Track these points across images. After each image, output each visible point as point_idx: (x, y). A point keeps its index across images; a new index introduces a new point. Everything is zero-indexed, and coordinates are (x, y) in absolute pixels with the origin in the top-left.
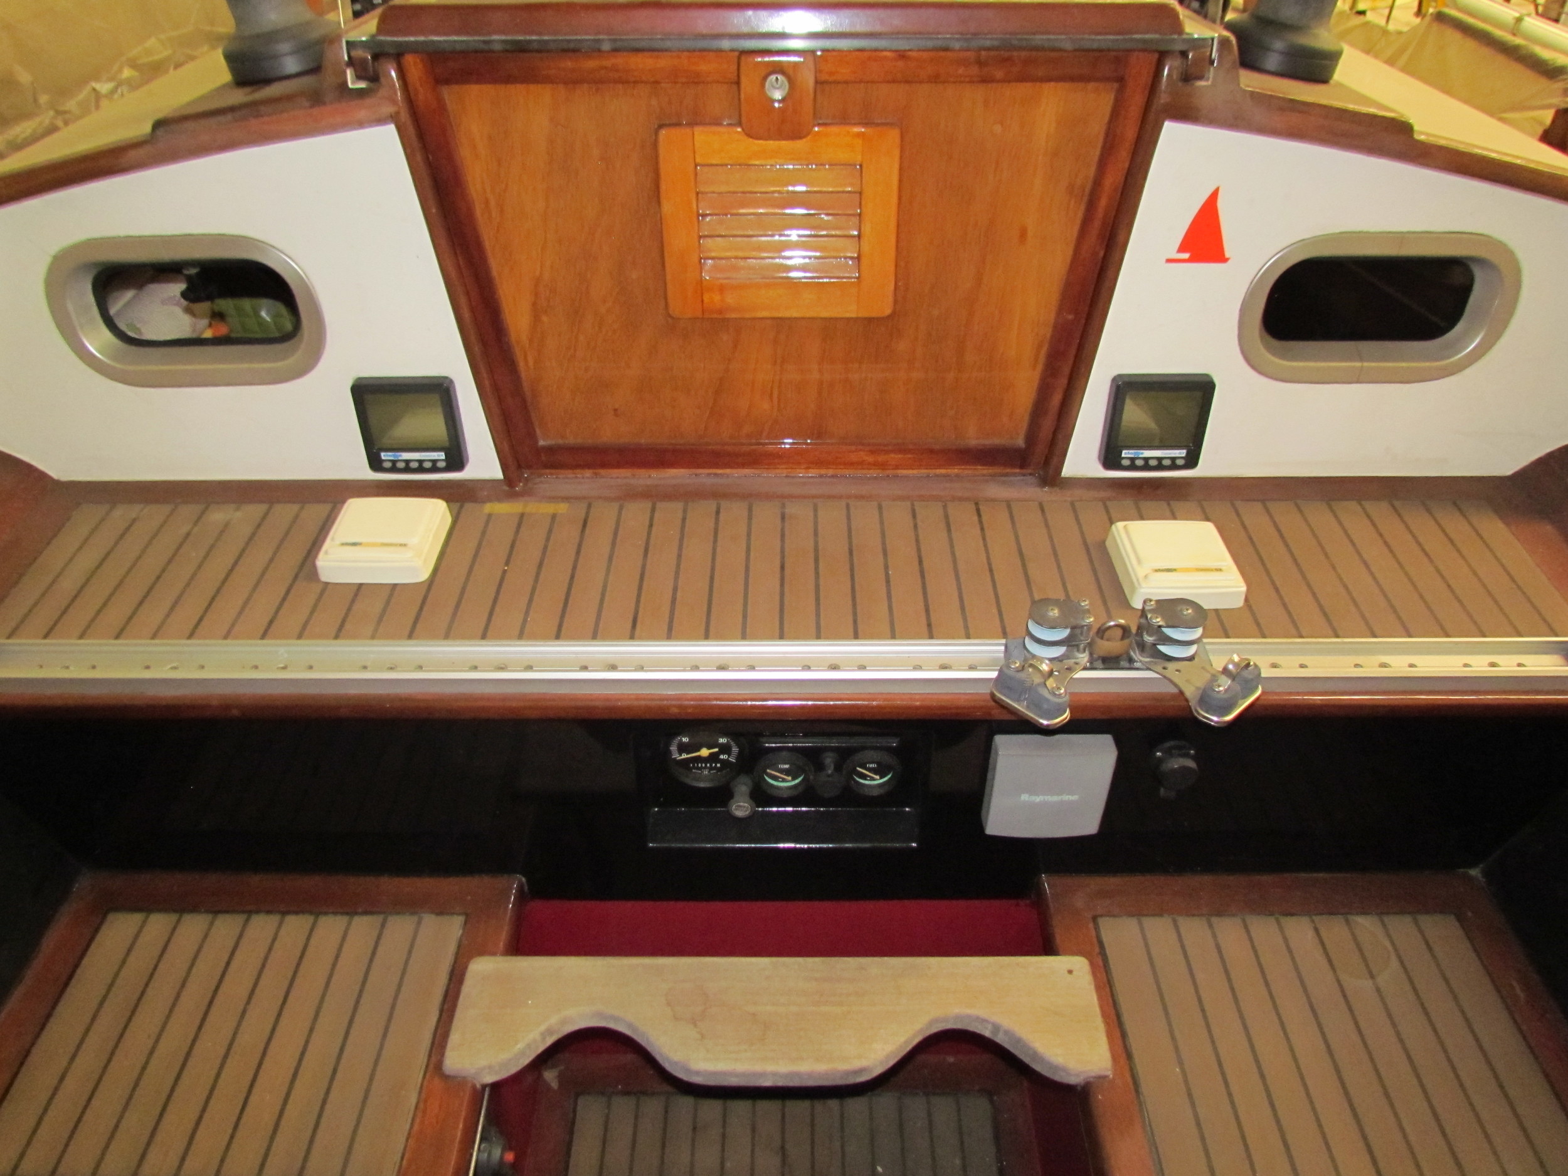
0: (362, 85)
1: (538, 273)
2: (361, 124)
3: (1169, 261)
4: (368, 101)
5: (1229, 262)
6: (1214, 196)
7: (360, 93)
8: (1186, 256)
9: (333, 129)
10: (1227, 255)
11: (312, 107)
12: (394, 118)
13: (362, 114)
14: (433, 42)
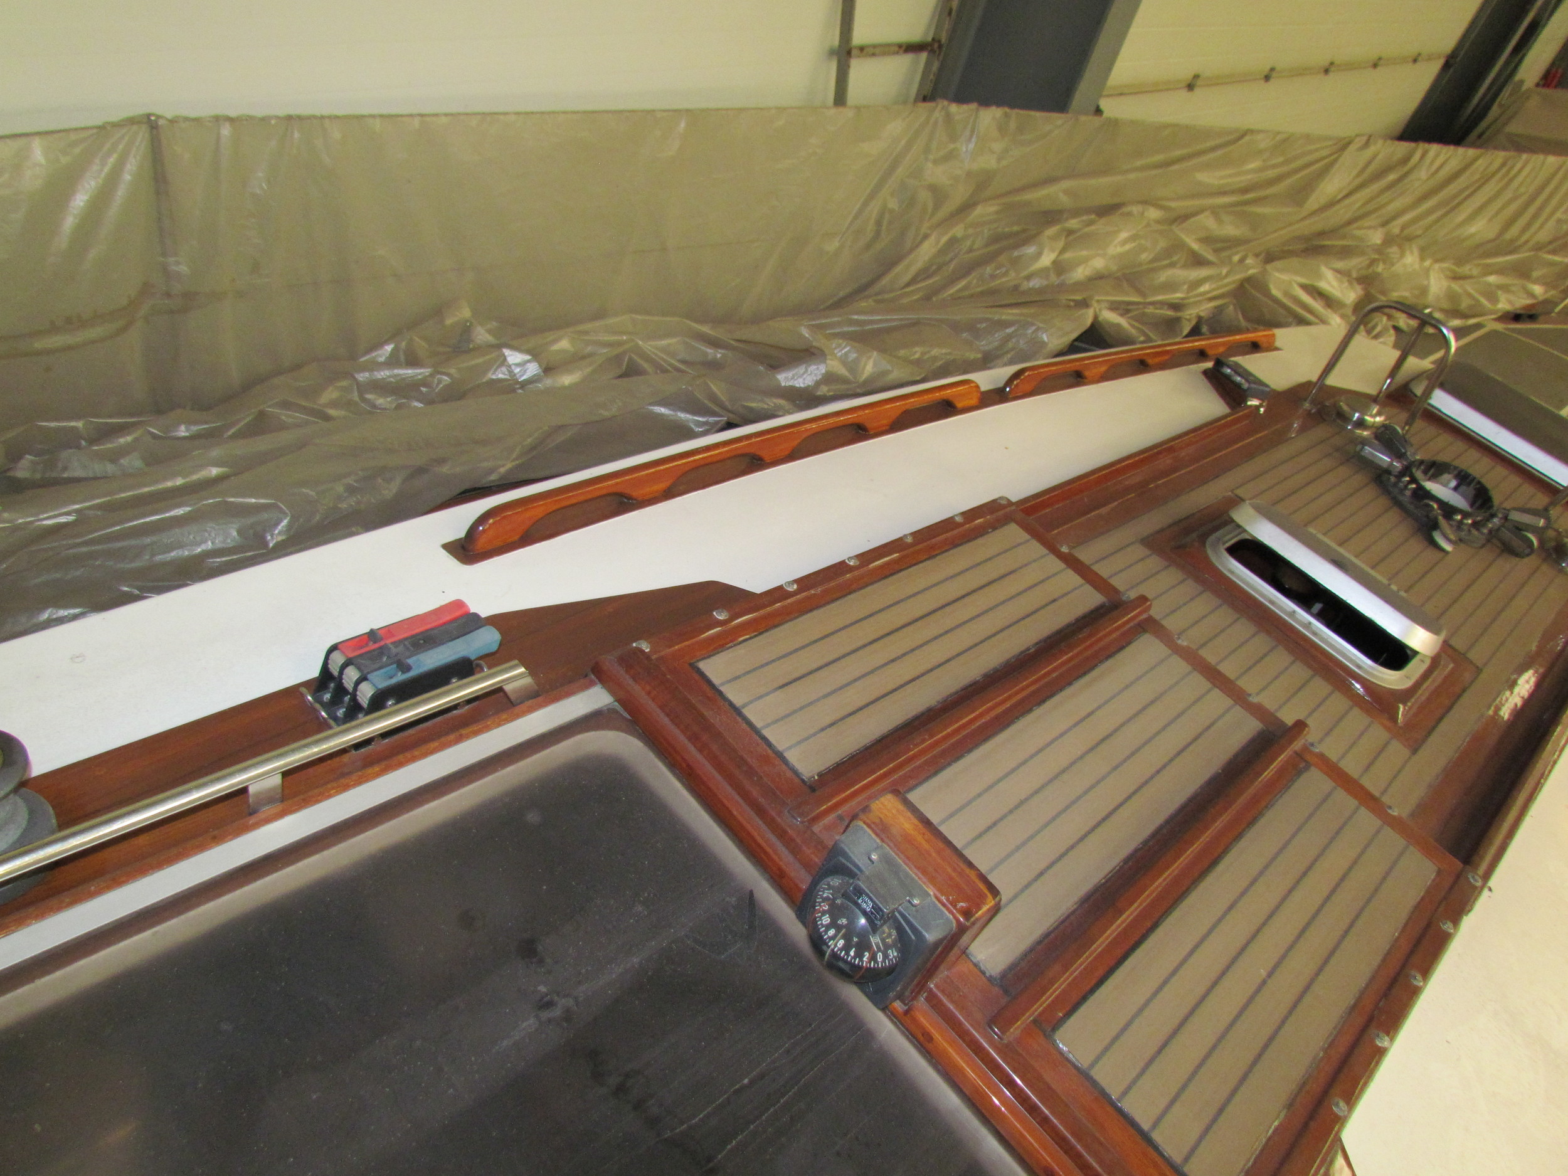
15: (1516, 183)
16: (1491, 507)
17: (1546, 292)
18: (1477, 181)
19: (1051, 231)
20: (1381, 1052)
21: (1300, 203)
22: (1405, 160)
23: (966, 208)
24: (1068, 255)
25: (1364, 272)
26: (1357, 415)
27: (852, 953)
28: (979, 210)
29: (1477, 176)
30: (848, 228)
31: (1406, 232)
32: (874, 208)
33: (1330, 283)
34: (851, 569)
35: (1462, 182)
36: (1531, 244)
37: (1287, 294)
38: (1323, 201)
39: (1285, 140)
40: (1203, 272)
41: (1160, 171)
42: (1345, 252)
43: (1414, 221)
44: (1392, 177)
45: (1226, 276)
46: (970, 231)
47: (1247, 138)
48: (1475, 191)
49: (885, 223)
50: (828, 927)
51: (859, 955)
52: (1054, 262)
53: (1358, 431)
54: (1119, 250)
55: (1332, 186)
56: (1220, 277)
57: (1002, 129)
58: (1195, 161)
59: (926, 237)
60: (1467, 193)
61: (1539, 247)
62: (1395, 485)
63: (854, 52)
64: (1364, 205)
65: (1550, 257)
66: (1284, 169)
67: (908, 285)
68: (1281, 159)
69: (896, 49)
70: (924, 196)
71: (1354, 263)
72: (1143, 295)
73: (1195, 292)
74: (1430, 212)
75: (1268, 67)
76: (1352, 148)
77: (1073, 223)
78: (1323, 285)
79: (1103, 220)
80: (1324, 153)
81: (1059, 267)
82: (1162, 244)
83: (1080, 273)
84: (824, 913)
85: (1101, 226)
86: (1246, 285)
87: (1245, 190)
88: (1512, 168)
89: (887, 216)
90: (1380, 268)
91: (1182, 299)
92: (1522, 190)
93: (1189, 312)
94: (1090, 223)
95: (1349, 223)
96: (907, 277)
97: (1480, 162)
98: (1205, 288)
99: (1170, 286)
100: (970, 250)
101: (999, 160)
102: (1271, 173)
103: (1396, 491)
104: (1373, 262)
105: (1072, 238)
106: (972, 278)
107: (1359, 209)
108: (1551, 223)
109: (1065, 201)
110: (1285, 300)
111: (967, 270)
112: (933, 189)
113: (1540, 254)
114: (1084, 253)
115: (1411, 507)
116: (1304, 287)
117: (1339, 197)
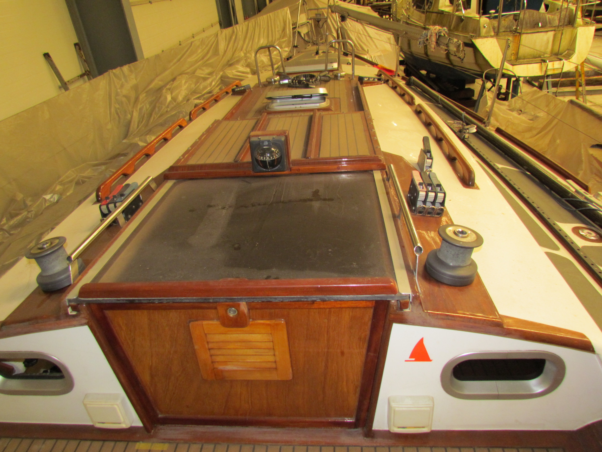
0: (74, 313)
1: (151, 364)
2: (75, 326)
3: (406, 361)
4: (77, 319)
5: (432, 361)
6: (422, 341)
7: (74, 316)
8: (414, 359)
9: (65, 327)
10: (431, 359)
11: (56, 321)
12: (87, 324)
13: (75, 323)
14: (99, 300)
15: (262, 26)
16: (315, 76)
17: (289, 49)
18: (253, 30)
19: (164, 91)
20: (374, 132)
21: (218, 54)
22: (233, 32)
23: (137, 99)
24: (174, 94)
25: (246, 64)
26: (273, 80)
27: (271, 158)
28: (141, 97)
29: (252, 29)
30: (110, 119)
31: (247, 51)
32: (113, 110)
33: (241, 69)
34: (198, 142)
35: (250, 32)
36: (276, 39)
37: (233, 75)
38: (223, 51)
39: (202, 40)
40: (210, 80)
41: (178, 63)
42: (238, 62)
43: (247, 47)
44: (234, 38)
45: (216, 77)
46: (143, 104)
47: (193, 44)
48: (254, 32)
49: (119, 113)
50: (263, 158)
51: (273, 157)
52: (172, 98)
53: (276, 83)
54: (186, 87)
55: (222, 46)
56: (215, 79)
57: (131, 71)
58: (185, 56)
59: (133, 112)
60: (253, 34)
61: (279, 39)
62: (293, 84)
63: (67, 83)
64: (233, 48)
65: (283, 40)
66: (207, 48)
67: (138, 126)
68: (205, 46)
69: (78, 78)
70: (124, 99)
71: (242, 62)
72: (201, 93)
73: (212, 86)
74: (249, 43)
75: (179, 42)
76: (219, 34)
77: (168, 87)
78: (240, 70)
79: (175, 81)
80: (213, 40)
81: (174, 99)
82: (194, 80)
83: (180, 98)
84: (260, 158)
85: (176, 83)
86: (222, 79)
87: (203, 58)
88: (258, 22)
89: (119, 111)
90: (249, 61)
91: (211, 89)
92: (264, 27)
93: (214, 92)
94: (172, 84)
95: (233, 55)
96: (136, 125)
97: (250, 24)
98: (213, 84)
99: (205, 88)
100: (147, 110)
101: (136, 80)
102: (205, 51)
103: (294, 86)
104: (246, 60)
105: (171, 90)
106: (154, 115)
107: (232, 51)
108: (277, 33)
109: (161, 83)
110: (235, 77)
111: (150, 115)
112: (125, 96)
113: (280, 40)
114: (177, 91)
115: (300, 86)
116: (236, 72)
117: (226, 49)
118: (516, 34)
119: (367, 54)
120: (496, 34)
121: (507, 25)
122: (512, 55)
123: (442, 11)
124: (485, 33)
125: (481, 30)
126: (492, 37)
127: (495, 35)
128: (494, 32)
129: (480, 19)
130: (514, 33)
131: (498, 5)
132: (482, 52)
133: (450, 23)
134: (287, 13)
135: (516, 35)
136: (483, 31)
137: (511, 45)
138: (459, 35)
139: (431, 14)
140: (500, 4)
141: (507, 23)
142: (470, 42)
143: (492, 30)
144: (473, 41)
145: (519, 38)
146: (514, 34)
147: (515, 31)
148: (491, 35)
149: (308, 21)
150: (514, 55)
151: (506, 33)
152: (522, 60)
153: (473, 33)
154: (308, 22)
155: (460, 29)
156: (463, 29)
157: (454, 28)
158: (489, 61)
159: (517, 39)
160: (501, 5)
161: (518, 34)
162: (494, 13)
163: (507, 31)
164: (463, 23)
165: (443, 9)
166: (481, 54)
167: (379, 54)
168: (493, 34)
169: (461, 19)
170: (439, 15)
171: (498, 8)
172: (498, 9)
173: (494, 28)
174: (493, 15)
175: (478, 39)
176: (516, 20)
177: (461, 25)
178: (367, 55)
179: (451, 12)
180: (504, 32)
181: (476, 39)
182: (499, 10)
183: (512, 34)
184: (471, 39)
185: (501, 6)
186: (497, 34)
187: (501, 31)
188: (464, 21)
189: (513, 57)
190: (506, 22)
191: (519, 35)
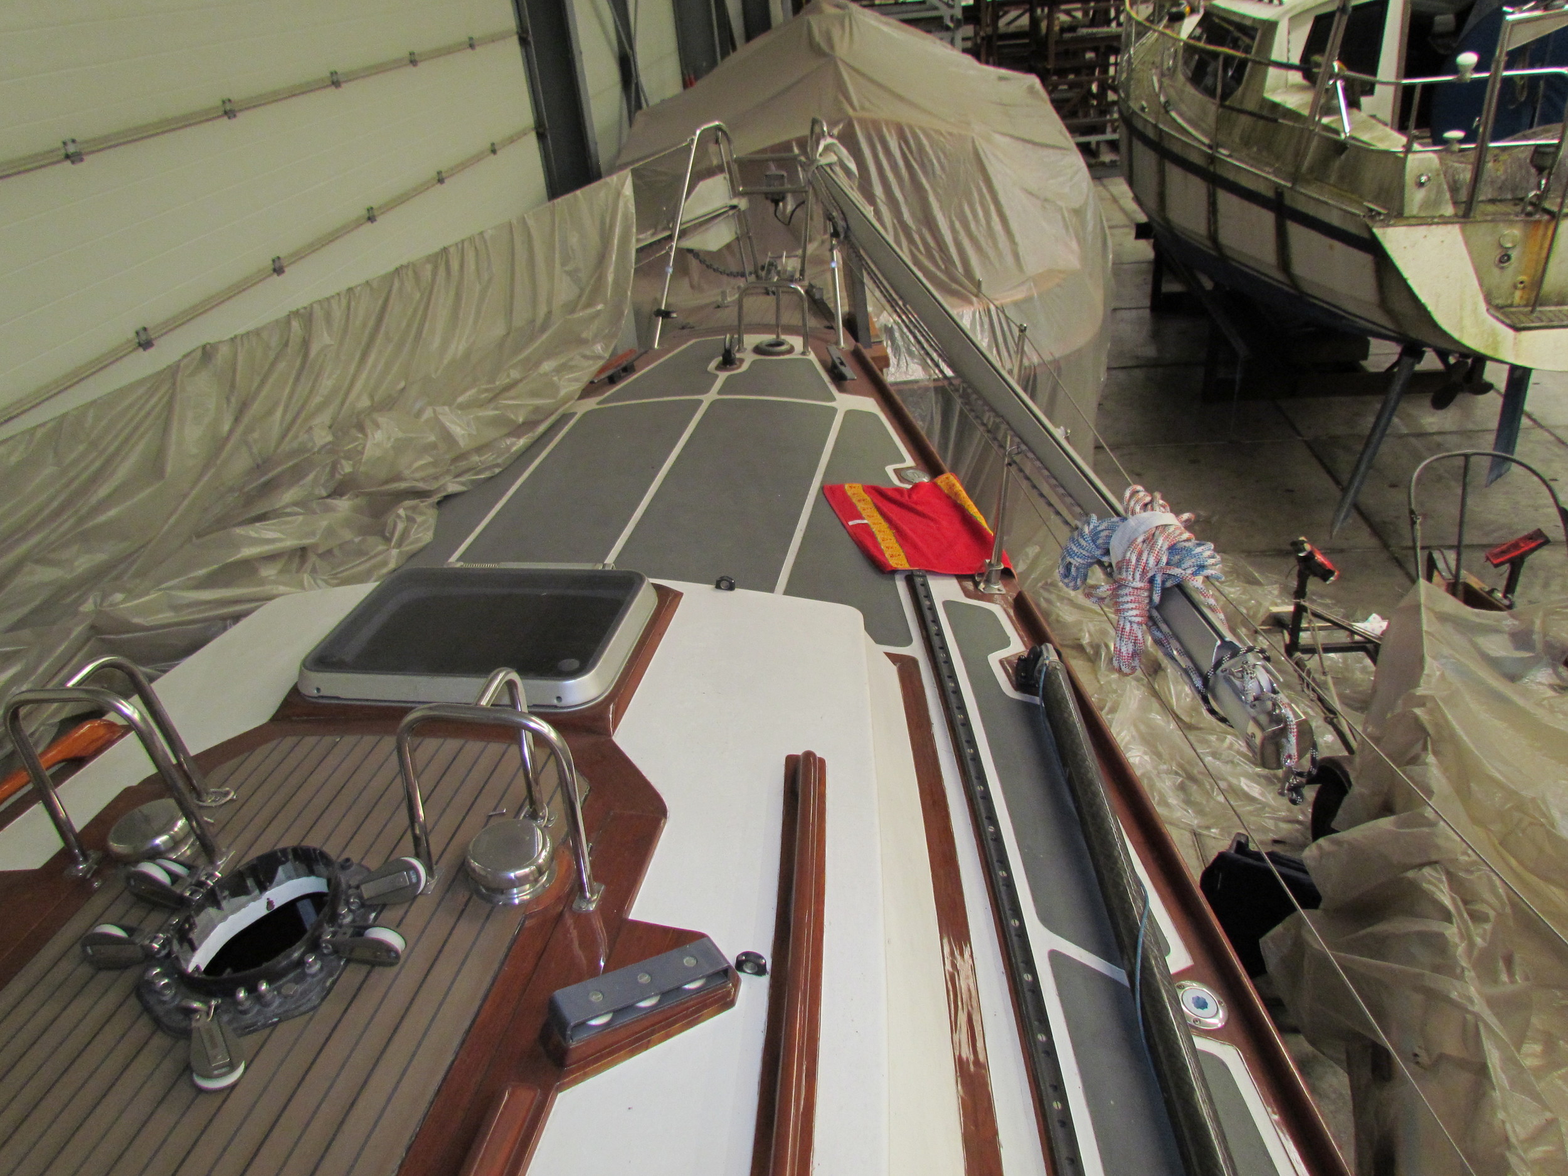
25: (331, 484)
36: (554, 313)
61: (567, 310)
65: (589, 311)
71: (311, 482)
104: (333, 468)
113: (575, 315)
118: (1537, 217)
119: (974, 299)
120: (1461, 213)
121: (1503, 177)
122: (1515, 287)
123: (1275, 106)
124: (1421, 207)
125: (1407, 195)
126: (1445, 221)
127: (1456, 215)
128: (1455, 203)
129: (1406, 157)
130: (1529, 209)
131: (1479, 113)
132: (1406, 275)
133: (1299, 155)
134: (618, 194)
135: (1538, 222)
136: (1415, 199)
137: (1514, 254)
138: (1326, 203)
139: (1234, 114)
140: (1485, 107)
141: (1505, 171)
142: (1366, 235)
143: (1448, 196)
144: (1377, 231)
145: (1550, 233)
146: (1529, 214)
147: (1537, 205)
148: (1441, 216)
149: (735, 202)
150: (1524, 288)
151: (1500, 208)
152: (1553, 308)
153: (1376, 199)
154: (733, 207)
155: (1333, 179)
156: (1342, 178)
157: (1311, 170)
158: (1430, 308)
159: (1541, 232)
160: (1488, 112)
161: (1546, 217)
162: (1461, 141)
163: (1501, 201)
164: (1343, 157)
165: (1277, 98)
166: (1404, 281)
167: (1019, 295)
168: (1449, 210)
169: (1337, 147)
170: (1261, 123)
171: (1475, 124)
172: (1478, 127)
173: (1454, 189)
174: (1457, 147)
175: (1393, 226)
176: (1540, 170)
177: (1337, 164)
178: (971, 303)
179: (1306, 112)
180: (1492, 201)
181: (1388, 226)
182: (1481, 130)
183: (1522, 217)
184: (1370, 223)
185: (1487, 118)
186: (1466, 212)
187: (1482, 198)
188: (1347, 152)
189: (1518, 294)
190: (1502, 169)
191: (1549, 222)
